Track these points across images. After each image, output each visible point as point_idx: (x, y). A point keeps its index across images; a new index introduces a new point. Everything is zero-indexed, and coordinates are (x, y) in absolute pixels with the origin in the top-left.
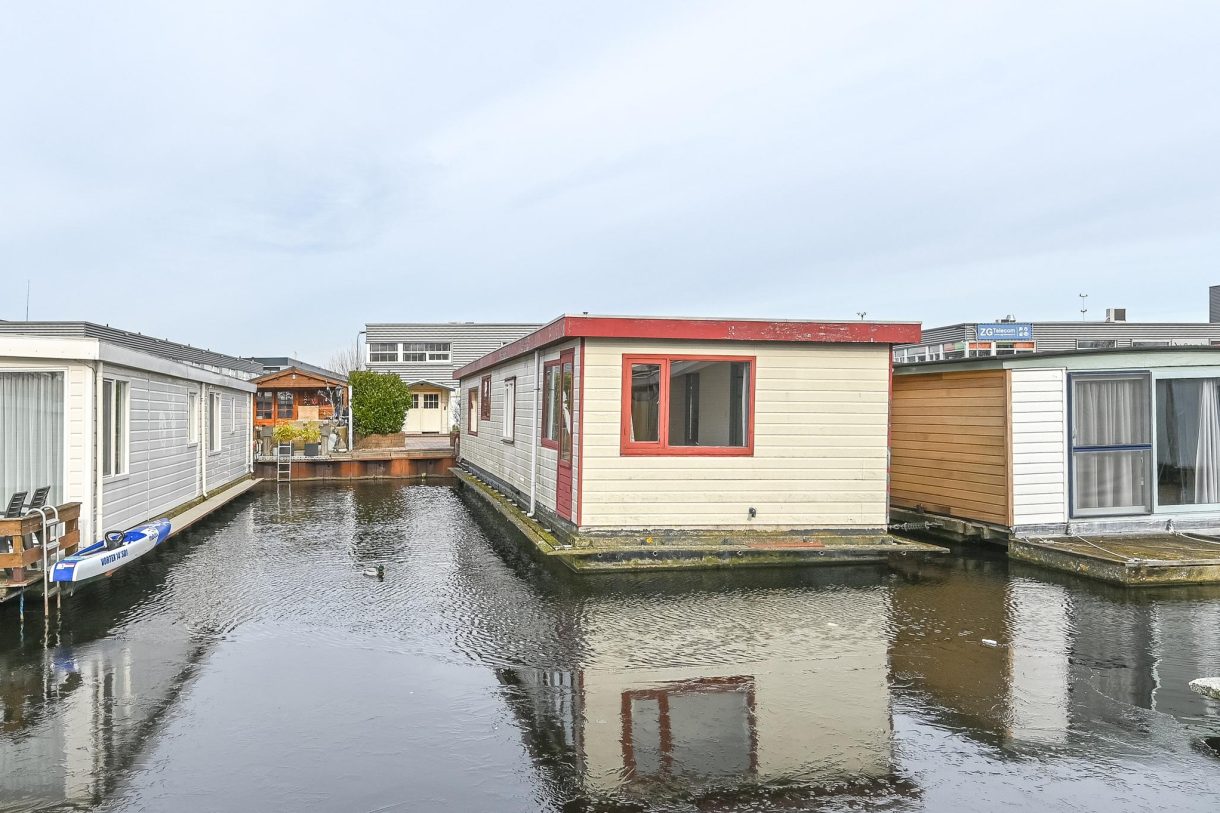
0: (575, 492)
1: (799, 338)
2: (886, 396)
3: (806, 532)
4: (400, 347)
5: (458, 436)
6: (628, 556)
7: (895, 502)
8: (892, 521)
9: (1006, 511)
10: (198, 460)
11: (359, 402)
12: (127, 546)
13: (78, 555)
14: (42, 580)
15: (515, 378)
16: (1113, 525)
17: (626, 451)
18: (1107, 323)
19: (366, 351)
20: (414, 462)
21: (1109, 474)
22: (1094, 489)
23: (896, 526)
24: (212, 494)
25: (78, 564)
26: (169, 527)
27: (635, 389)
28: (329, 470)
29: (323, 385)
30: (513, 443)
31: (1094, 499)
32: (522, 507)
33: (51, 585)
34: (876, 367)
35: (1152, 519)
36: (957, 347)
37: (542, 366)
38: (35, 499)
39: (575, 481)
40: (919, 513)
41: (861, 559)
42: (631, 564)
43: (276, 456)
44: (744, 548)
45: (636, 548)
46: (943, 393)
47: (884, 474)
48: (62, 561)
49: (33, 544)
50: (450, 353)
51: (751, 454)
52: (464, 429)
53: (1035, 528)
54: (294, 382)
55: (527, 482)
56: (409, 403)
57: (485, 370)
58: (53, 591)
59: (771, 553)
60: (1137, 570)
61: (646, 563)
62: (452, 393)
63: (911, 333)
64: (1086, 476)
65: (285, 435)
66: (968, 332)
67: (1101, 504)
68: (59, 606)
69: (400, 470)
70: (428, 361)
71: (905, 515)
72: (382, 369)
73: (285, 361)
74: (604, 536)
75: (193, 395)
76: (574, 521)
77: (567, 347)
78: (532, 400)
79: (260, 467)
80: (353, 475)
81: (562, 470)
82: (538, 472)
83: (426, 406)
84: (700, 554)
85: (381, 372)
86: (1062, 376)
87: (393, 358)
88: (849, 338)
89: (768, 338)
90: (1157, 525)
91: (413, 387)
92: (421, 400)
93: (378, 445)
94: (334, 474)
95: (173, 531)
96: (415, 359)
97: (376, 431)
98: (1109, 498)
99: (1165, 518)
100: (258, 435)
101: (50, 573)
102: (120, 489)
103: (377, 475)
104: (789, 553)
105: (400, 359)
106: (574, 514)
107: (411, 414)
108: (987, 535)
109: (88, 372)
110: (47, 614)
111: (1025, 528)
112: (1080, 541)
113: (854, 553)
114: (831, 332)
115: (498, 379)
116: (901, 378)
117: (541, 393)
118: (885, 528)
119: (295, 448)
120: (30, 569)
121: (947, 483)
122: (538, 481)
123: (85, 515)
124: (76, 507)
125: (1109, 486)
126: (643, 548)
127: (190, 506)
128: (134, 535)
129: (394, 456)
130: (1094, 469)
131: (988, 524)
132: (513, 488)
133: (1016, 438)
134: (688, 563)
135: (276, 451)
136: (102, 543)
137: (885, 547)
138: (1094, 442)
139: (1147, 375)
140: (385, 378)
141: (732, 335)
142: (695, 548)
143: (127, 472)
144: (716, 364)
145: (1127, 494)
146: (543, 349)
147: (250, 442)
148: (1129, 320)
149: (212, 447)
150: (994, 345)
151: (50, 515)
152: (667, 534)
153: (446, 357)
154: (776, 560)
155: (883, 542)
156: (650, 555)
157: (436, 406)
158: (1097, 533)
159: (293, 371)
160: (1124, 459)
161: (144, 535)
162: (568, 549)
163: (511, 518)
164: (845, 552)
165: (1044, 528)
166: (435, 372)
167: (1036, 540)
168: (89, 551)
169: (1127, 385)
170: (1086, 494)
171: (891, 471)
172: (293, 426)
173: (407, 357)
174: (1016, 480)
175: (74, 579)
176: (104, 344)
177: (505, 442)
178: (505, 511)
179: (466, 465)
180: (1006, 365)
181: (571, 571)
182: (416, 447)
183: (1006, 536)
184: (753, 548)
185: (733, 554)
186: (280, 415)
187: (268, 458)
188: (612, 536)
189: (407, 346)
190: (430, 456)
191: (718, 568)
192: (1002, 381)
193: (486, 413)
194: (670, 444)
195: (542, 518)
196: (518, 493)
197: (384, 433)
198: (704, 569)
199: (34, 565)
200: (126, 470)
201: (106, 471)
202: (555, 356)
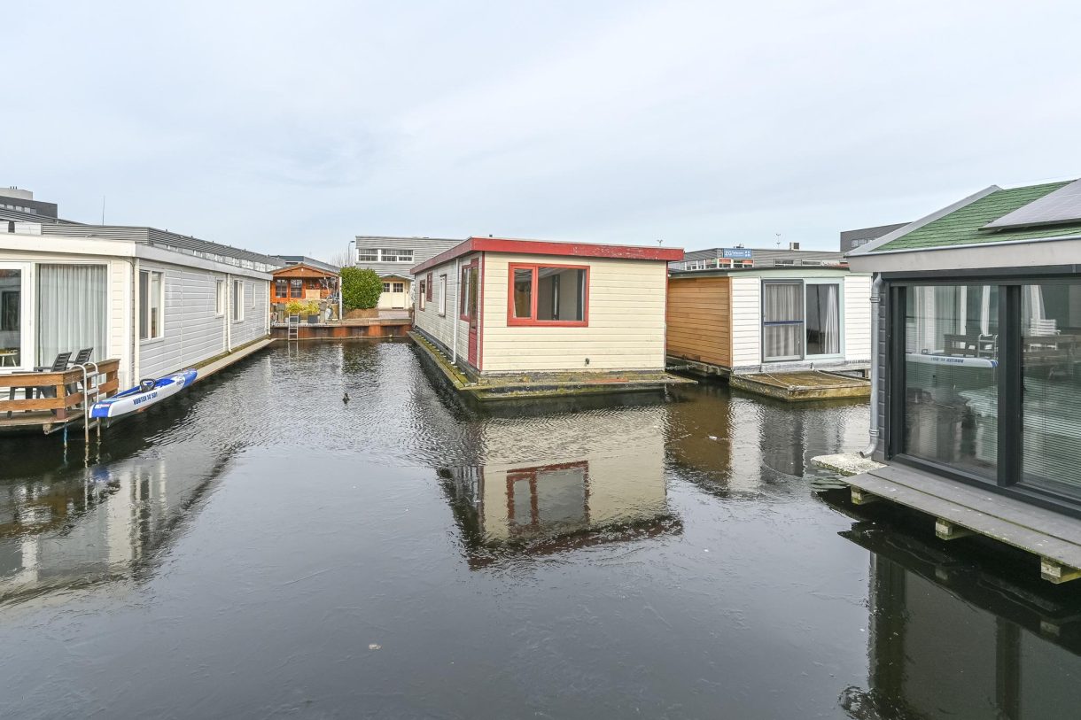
0: (478, 349)
1: (615, 255)
2: (664, 291)
3: (619, 373)
4: (380, 252)
5: (414, 311)
6: (512, 389)
7: (669, 353)
8: (668, 364)
9: (729, 359)
10: (225, 327)
11: (346, 288)
12: (158, 389)
13: (116, 397)
14: (83, 417)
15: (446, 275)
16: (784, 366)
17: (511, 323)
18: (790, 251)
19: (356, 254)
20: (384, 327)
21: (782, 338)
22: (775, 346)
23: (671, 368)
24: (235, 350)
25: (113, 404)
26: (196, 375)
27: (516, 284)
28: (326, 333)
29: (322, 276)
30: (444, 316)
31: (775, 352)
32: (448, 358)
33: (90, 421)
34: (659, 274)
35: (804, 362)
36: (713, 262)
37: (461, 268)
38: (79, 357)
39: (479, 342)
40: (684, 360)
41: (650, 388)
42: (513, 395)
43: (288, 323)
44: (583, 383)
45: (516, 384)
46: (697, 290)
47: (662, 338)
48: (101, 402)
49: (77, 390)
50: (413, 257)
51: (586, 325)
52: (417, 306)
53: (744, 368)
54: (302, 273)
55: (452, 342)
56: (381, 289)
57: (429, 269)
58: (93, 424)
59: (599, 386)
60: (794, 392)
61: (523, 393)
62: (412, 283)
63: (678, 255)
64: (771, 337)
65: (295, 309)
66: (719, 253)
67: (778, 355)
68: (99, 434)
69: (375, 333)
70: (398, 261)
71: (675, 361)
72: (364, 266)
73: (302, 258)
74: (497, 377)
75: (219, 283)
76: (478, 368)
77: (474, 257)
78: (455, 290)
79: (275, 330)
80: (343, 336)
81: (471, 335)
82: (458, 335)
83: (395, 291)
84: (556, 387)
85: (363, 268)
86: (758, 281)
87: (374, 258)
88: (643, 257)
89: (596, 255)
90: (806, 366)
91: (386, 278)
92: (391, 287)
93: (360, 316)
94: (329, 335)
95: (199, 377)
96: (389, 260)
97: (358, 307)
98: (782, 351)
99: (809, 362)
100: (274, 309)
101: (89, 412)
102: (156, 349)
103: (360, 336)
104: (609, 386)
105: (380, 260)
106: (478, 363)
107: (383, 296)
108: (719, 373)
109: (127, 265)
110: (87, 441)
111: (739, 368)
112: (767, 376)
113: (646, 385)
114: (633, 252)
115: (436, 275)
116: (674, 280)
117: (460, 285)
118: (663, 370)
119: (301, 318)
120: (74, 408)
121: (698, 342)
122: (458, 341)
123: (124, 368)
124: (116, 363)
125: (782, 344)
126: (521, 384)
127: (217, 358)
128: (165, 381)
129: (370, 324)
130: (775, 333)
131: (720, 366)
132: (444, 346)
133: (734, 317)
134: (548, 393)
135: (288, 320)
136: (138, 388)
137: (663, 381)
138: (775, 319)
139: (801, 281)
140: (365, 273)
141: (576, 252)
142: (552, 384)
143: (162, 336)
144: (570, 270)
145: (791, 348)
146: (462, 257)
147: (268, 314)
148: (801, 248)
149: (236, 317)
150: (732, 261)
151: (91, 369)
152: (536, 376)
153: (410, 259)
154: (601, 390)
155: (662, 378)
156: (524, 388)
157: (402, 291)
158: (775, 371)
159: (302, 266)
160: (790, 329)
161: (173, 381)
162: (473, 386)
163: (441, 366)
164: (641, 384)
165: (748, 368)
166: (401, 268)
167: (744, 376)
168: (126, 394)
169: (792, 288)
170: (770, 349)
171: (667, 335)
172: (300, 303)
173: (384, 259)
174: (734, 341)
175: (109, 415)
176: (140, 246)
177: (440, 316)
178: (437, 361)
179: (418, 330)
180: (729, 275)
181: (476, 400)
182: (386, 317)
183: (729, 373)
184: (587, 383)
185: (575, 387)
186: (293, 295)
187: (281, 325)
188: (502, 377)
189: (384, 251)
190: (395, 324)
191: (567, 396)
192: (726, 283)
193: (429, 298)
194: (538, 319)
195: (460, 366)
196: (447, 349)
197: (364, 309)
198: (558, 396)
199: (78, 405)
200: (161, 334)
201: (143, 335)
202: (468, 262)
